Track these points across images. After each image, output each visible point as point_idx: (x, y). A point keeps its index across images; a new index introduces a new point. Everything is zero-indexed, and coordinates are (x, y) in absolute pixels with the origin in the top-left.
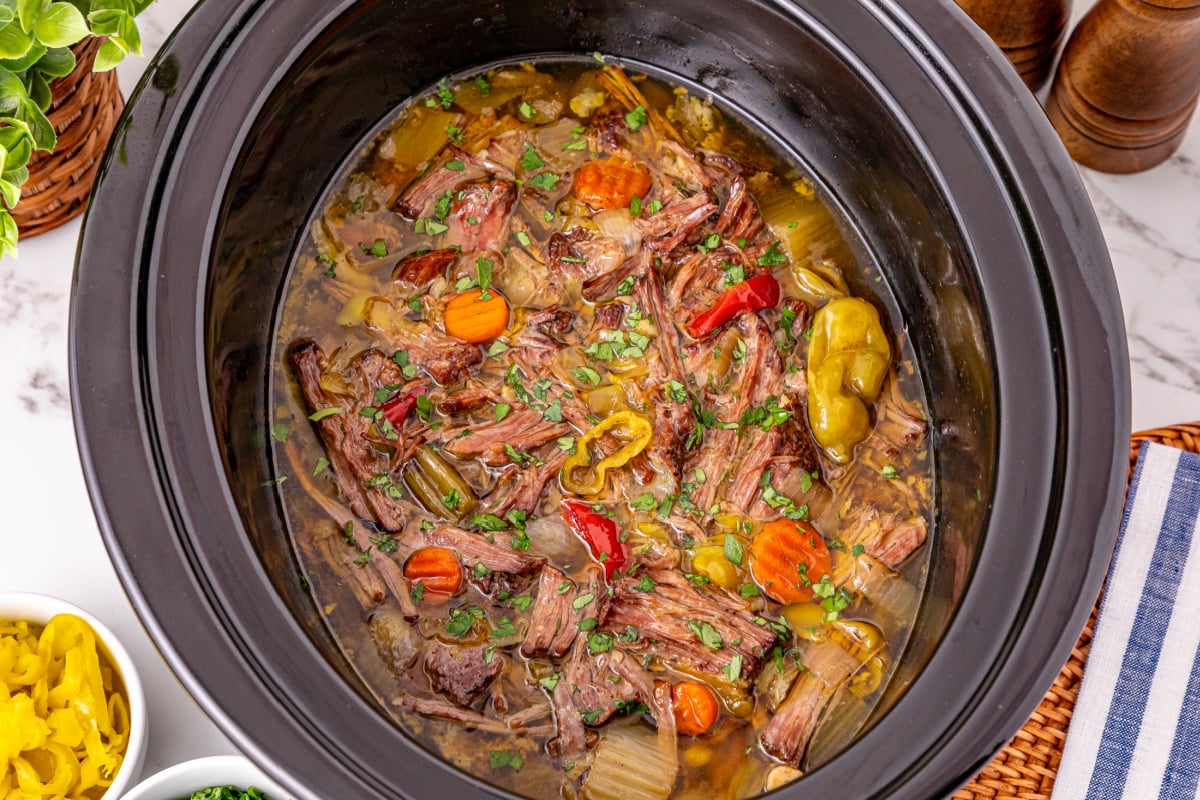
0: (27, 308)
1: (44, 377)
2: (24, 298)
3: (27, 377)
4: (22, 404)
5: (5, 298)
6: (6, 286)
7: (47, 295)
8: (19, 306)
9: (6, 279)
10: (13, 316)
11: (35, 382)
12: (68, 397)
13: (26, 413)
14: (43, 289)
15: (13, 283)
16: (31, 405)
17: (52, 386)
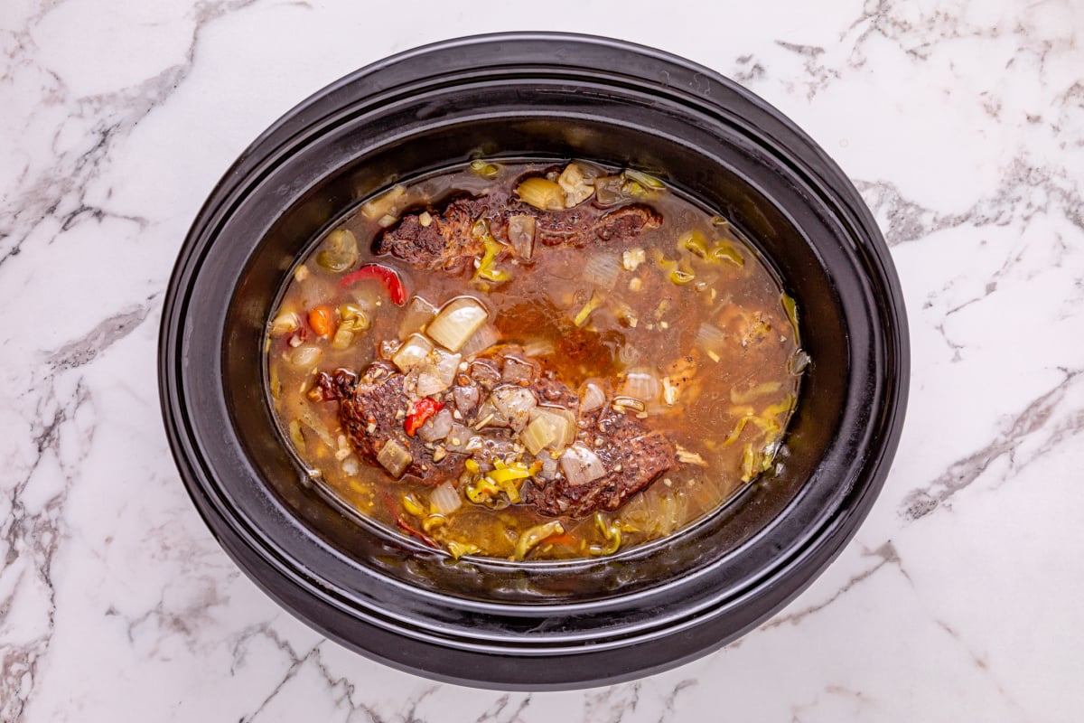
0: (810, 79)
1: (760, 73)
2: (817, 79)
3: (763, 64)
4: (747, 56)
5: (823, 67)
6: (830, 71)
7: (814, 93)
8: (813, 74)
9: (836, 72)
10: (808, 69)
11: (758, 68)
12: (740, 83)
13: (738, 56)
14: (818, 91)
15: (831, 76)
16: (743, 60)
17: (751, 76)
